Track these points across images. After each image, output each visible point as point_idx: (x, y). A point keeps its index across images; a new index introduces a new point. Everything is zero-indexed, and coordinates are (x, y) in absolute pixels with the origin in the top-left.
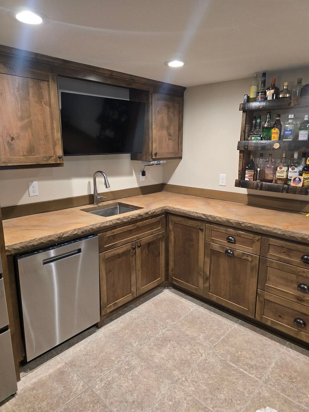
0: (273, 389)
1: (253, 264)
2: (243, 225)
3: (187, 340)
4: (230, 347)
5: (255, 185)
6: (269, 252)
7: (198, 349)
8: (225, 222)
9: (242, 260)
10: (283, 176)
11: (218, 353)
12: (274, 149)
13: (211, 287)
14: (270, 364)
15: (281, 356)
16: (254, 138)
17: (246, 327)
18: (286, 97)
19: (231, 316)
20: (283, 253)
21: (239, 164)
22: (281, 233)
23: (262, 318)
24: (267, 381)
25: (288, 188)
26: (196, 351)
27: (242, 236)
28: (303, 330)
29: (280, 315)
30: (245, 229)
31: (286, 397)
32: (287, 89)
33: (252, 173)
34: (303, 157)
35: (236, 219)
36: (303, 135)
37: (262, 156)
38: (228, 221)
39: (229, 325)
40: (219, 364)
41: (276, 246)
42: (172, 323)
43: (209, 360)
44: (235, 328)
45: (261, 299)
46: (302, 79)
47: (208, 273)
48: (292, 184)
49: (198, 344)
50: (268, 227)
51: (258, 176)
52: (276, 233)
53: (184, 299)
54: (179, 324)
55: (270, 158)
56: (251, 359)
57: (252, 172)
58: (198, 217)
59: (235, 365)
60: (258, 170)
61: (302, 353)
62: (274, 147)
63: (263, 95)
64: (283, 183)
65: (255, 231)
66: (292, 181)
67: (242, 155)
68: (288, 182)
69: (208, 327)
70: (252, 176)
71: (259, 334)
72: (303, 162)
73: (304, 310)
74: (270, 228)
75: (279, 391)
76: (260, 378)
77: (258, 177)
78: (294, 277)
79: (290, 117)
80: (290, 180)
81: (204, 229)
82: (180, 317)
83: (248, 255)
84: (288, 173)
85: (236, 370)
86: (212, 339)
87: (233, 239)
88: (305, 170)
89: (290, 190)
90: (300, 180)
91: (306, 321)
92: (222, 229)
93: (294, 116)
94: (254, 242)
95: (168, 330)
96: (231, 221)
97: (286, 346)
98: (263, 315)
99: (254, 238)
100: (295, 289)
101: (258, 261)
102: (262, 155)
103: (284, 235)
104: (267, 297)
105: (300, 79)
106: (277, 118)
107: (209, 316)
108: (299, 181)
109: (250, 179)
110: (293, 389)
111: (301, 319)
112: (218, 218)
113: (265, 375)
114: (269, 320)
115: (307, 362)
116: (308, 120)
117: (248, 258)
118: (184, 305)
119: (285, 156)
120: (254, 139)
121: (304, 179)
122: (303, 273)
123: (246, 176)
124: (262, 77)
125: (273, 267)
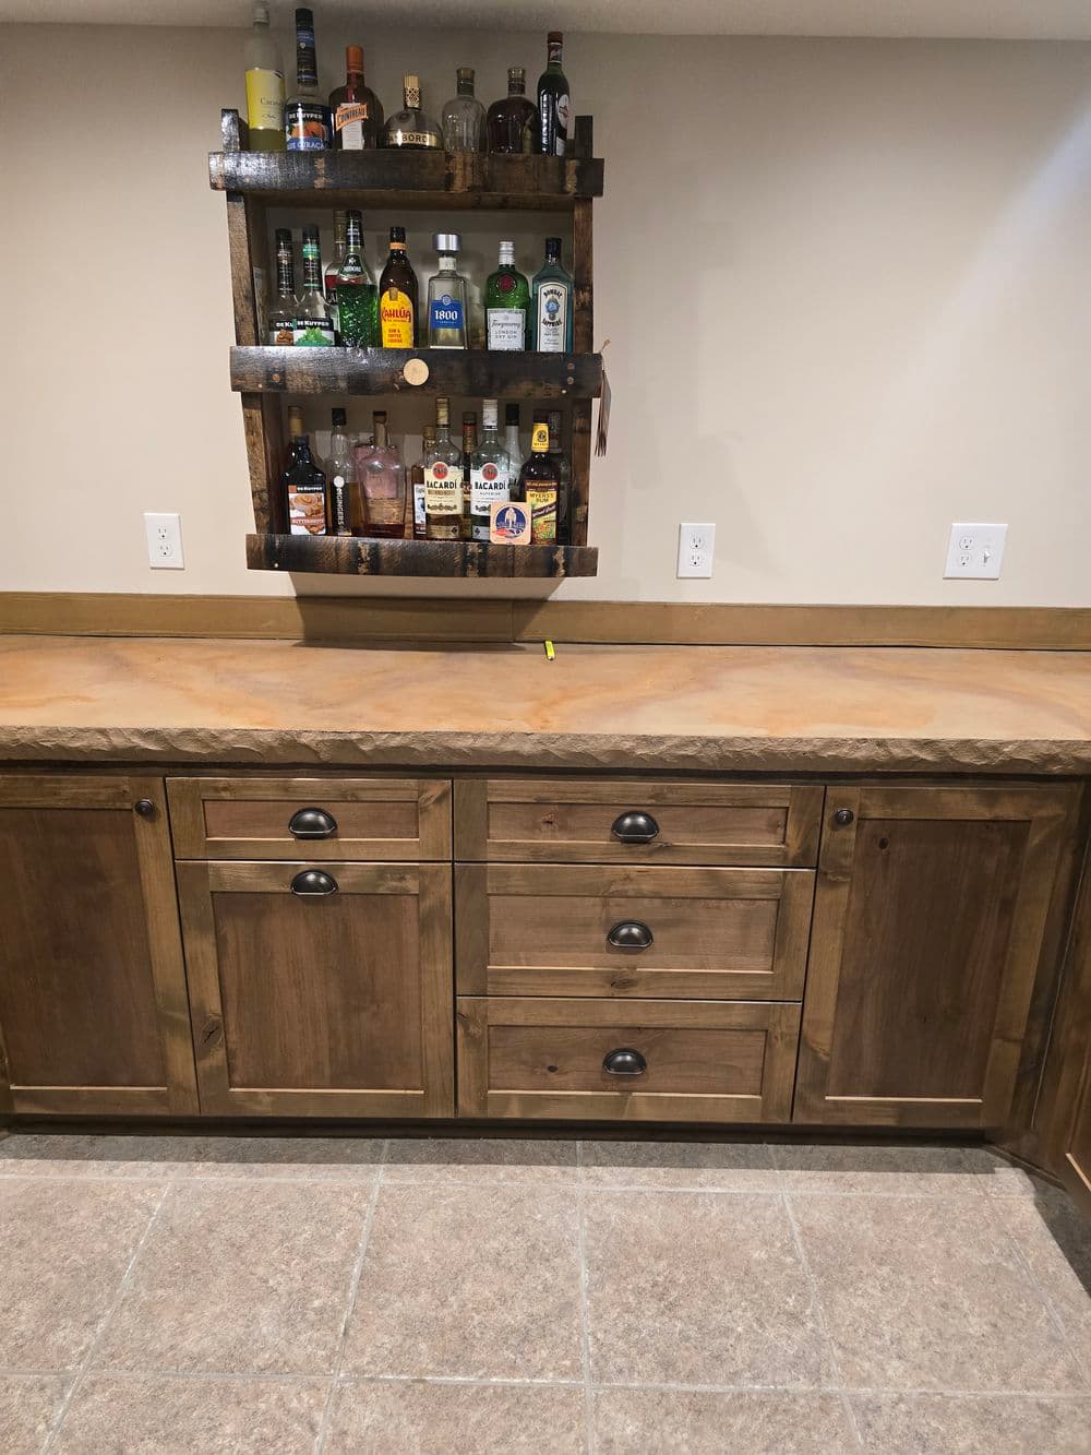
0: (636, 1384)
1: (427, 903)
2: (364, 748)
3: (205, 1392)
4: (407, 1297)
5: (344, 554)
6: (489, 838)
7: (282, 1402)
8: (271, 748)
9: (376, 900)
10: (452, 505)
11: (373, 1362)
12: (407, 387)
13: (238, 1062)
14: (573, 1277)
15: (590, 1219)
16: (304, 332)
17: (422, 1162)
18: (422, 147)
19: (345, 1141)
20: (544, 827)
21: (250, 459)
22: (534, 751)
23: (483, 1102)
24: (602, 1363)
25: (484, 555)
26: (273, 1419)
27: (364, 796)
28: (638, 1085)
29: (550, 1064)
30: (381, 760)
31: (687, 1387)
32: (419, 109)
33: (319, 500)
34: (511, 425)
35: (326, 725)
36: (504, 329)
37: (343, 423)
38: (290, 743)
39: (355, 1189)
40: (404, 1421)
41: (515, 807)
42: (89, 1338)
43: (353, 1428)
44: (382, 1191)
45: (472, 1030)
46: (473, 72)
47: (214, 1005)
48: (495, 537)
49: (268, 1373)
50: (477, 736)
51: (340, 513)
52: (515, 754)
53: (94, 1163)
54: (127, 1318)
55: (381, 428)
56: (503, 1299)
57: (318, 498)
58: (115, 751)
59: (467, 1373)
60: (336, 484)
61: (635, 1162)
62: (409, 380)
63: (314, 123)
64: (452, 536)
65: (426, 761)
66: (493, 526)
67: (257, 414)
68: (478, 531)
69: (275, 1253)
70: (318, 512)
71: (477, 1163)
72: (512, 445)
73: (638, 1017)
74: (489, 736)
75: (655, 1383)
76: (576, 1370)
77: (341, 518)
78: (590, 908)
79: (442, 247)
80: (485, 521)
81: (161, 806)
82: (115, 1277)
83: (401, 874)
84: (469, 493)
85: (479, 1398)
86: (317, 1303)
87: (322, 819)
88: (533, 478)
89: (490, 564)
90: (520, 517)
91: (643, 1052)
92: (264, 786)
93: (460, 242)
94: (426, 810)
95: (85, 1395)
96: (303, 740)
97: (582, 1164)
98: (489, 1089)
99: (421, 793)
100: (597, 949)
101: (448, 885)
102: (339, 418)
103: (546, 753)
104: (502, 1017)
105: (469, 72)
106: (395, 246)
107: (253, 1191)
108: (517, 521)
109: (314, 529)
110: (688, 1339)
111: (624, 1051)
112: (232, 736)
113: (582, 1341)
114: (513, 1097)
115: (668, 1189)
116: (513, 266)
117: (403, 884)
118: (112, 1198)
119: (448, 421)
120: (306, 337)
121: (533, 512)
122: (623, 885)
123: (293, 514)
124: (298, 29)
125: (513, 890)
